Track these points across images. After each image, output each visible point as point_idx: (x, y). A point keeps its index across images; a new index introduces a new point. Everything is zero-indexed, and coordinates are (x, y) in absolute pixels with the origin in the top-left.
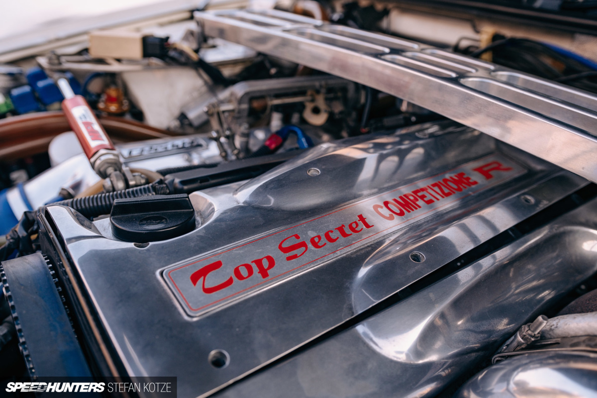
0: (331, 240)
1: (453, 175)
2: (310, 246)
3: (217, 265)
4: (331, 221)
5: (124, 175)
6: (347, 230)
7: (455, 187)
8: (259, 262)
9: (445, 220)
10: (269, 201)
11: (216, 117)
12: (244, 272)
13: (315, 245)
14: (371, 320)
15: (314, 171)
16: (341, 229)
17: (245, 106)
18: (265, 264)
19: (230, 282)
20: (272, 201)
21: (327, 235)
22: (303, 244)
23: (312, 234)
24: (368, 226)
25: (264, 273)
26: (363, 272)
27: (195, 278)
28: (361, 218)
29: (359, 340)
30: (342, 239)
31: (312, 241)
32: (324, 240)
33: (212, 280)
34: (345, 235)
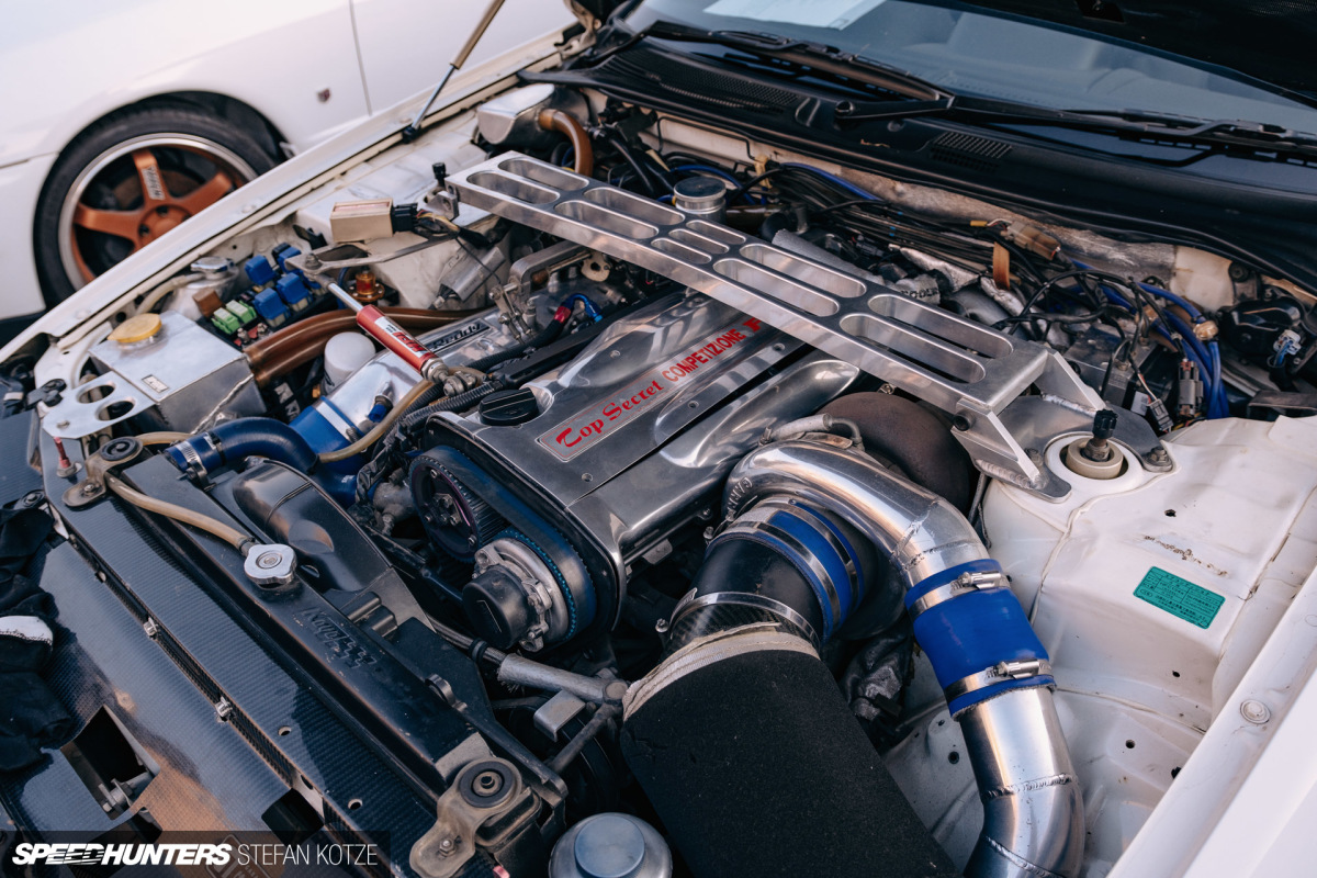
0: (636, 403)
1: (724, 333)
2: (623, 409)
3: (569, 431)
4: (634, 389)
5: (458, 377)
6: (646, 394)
7: (726, 344)
8: (593, 425)
9: (714, 374)
10: (586, 382)
11: (502, 299)
12: (586, 432)
13: (626, 408)
14: (669, 446)
15: (615, 353)
16: (641, 394)
17: (528, 283)
18: (598, 425)
19: (580, 439)
20: (588, 383)
21: (633, 400)
22: (618, 409)
23: (622, 401)
24: (660, 388)
25: (599, 430)
26: (659, 421)
27: (559, 440)
28: (655, 383)
29: (662, 459)
30: (643, 401)
31: (624, 405)
32: (631, 403)
33: (569, 439)
34: (644, 397)
